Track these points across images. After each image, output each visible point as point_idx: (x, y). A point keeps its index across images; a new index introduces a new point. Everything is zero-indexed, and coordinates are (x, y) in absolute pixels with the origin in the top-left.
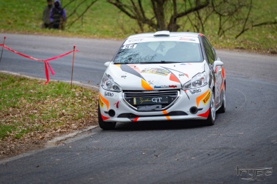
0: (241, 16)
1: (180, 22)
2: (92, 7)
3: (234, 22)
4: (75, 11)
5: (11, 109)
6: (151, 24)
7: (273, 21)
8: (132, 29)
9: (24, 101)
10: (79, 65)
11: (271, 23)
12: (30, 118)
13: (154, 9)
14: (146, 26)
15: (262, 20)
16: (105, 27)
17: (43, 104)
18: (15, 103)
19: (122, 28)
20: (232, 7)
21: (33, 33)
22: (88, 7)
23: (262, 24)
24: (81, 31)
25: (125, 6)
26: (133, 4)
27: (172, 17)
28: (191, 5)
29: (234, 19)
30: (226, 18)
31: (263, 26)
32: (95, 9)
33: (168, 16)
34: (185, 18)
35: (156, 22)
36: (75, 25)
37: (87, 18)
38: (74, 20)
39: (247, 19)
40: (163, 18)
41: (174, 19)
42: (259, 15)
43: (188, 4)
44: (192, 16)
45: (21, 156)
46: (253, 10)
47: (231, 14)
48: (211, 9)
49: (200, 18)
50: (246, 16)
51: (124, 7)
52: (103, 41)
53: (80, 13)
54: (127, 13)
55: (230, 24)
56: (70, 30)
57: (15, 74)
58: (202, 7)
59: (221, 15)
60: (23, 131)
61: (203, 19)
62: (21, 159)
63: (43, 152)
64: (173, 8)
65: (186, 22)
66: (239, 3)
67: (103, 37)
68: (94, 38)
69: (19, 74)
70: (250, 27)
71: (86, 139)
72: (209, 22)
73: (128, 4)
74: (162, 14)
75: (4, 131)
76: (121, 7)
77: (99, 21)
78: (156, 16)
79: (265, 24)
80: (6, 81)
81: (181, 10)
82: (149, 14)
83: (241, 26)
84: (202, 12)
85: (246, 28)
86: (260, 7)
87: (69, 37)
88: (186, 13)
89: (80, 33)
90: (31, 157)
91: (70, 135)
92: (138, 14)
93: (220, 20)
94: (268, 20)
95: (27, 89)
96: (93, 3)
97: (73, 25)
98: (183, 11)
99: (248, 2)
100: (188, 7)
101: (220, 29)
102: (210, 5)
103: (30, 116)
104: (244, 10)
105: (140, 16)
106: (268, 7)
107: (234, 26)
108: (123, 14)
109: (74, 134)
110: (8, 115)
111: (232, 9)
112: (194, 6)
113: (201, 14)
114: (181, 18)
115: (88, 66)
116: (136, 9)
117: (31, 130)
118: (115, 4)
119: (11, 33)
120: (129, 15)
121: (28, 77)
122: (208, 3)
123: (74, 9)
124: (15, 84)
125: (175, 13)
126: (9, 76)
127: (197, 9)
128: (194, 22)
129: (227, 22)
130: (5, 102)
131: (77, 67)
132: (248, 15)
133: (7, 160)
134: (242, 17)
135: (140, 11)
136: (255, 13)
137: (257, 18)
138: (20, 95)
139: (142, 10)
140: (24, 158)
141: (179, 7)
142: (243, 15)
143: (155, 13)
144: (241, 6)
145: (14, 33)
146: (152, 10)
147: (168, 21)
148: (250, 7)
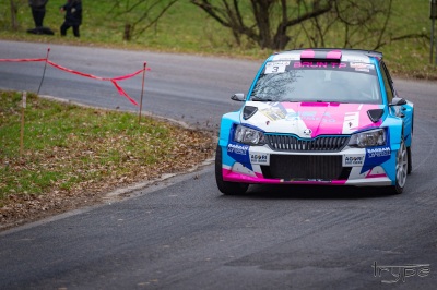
0: (375, 25)
1: (291, 32)
2: (170, 9)
3: (365, 34)
4: (146, 15)
5: (56, 149)
6: (251, 35)
7: (419, 33)
8: (225, 41)
9: (74, 138)
10: (151, 89)
11: (417, 36)
12: (83, 162)
13: (256, 13)
14: (244, 38)
15: (405, 32)
16: (188, 37)
17: (100, 142)
18: (62, 141)
19: (211, 40)
20: (363, 12)
21: (87, 45)
22: (165, 10)
23: (405, 37)
24: (154, 42)
25: (216, 9)
26: (227, 5)
27: (280, 25)
28: (306, 8)
29: (366, 30)
30: (355, 28)
31: (405, 40)
32: (174, 12)
33: (275, 24)
34: (298, 27)
35: (258, 31)
36: (146, 34)
37: (162, 25)
38: (144, 26)
39: (383, 31)
40: (268, 26)
41: (283, 28)
42: (400, 25)
43: (302, 7)
44: (308, 24)
45: (69, 214)
46: (392, 17)
47: (361, 23)
48: (335, 15)
49: (319, 28)
50: (382, 26)
51: (213, 10)
52: (184, 57)
53: (153, 18)
54: (218, 19)
55: (360, 36)
56: (139, 40)
57: (63, 100)
58: (322, 12)
59: (347, 24)
60: (73, 180)
61: (323, 29)
62: (71, 217)
63: (100, 209)
64: (281, 12)
65: (299, 32)
66: (373, 7)
67: (184, 52)
68: (172, 52)
69: (67, 101)
70: (388, 42)
71: (161, 191)
72: (331, 33)
73: (219, 7)
74: (267, 21)
75: (46, 179)
76: (209, 10)
77: (179, 29)
78: (259, 23)
79: (409, 37)
80: (49, 110)
81: (292, 15)
82: (249, 20)
83: (375, 39)
84: (322, 19)
85: (382, 42)
86: (402, 14)
87: (137, 50)
88: (299, 20)
89: (153, 45)
90: (84, 215)
91: (138, 185)
92: (234, 20)
93: (347, 30)
94: (413, 32)
95: (78, 121)
96: (171, 4)
97: (144, 34)
98: (295, 17)
99: (386, 6)
100: (303, 12)
101: (346, 42)
102: (333, 9)
103: (83, 158)
104: (380, 17)
105: (236, 24)
106: (413, 14)
107: (365, 39)
108: (212, 20)
109: (144, 184)
110: (53, 156)
111: (363, 15)
112: (311, 10)
113: (320, 22)
114: (292, 27)
115: (163, 91)
116: (230, 13)
117: (84, 178)
118: (202, 6)
119: (57, 44)
120: (221, 21)
121: (80, 105)
122: (331, 6)
123: (144, 12)
124: (62, 114)
125: (285, 19)
126: (53, 103)
127: (315, 15)
128: (310, 33)
129: (356, 34)
130: (48, 139)
131: (148, 92)
132: (386, 23)
133: (52, 219)
134: (377, 27)
135: (236, 17)
136: (394, 21)
137: (398, 29)
138: (69, 129)
139: (238, 14)
140: (74, 217)
141: (289, 11)
142: (379, 24)
143: (257, 19)
144: (376, 12)
145: (61, 43)
146: (252, 15)
147: (275, 31)
148: (388, 13)
